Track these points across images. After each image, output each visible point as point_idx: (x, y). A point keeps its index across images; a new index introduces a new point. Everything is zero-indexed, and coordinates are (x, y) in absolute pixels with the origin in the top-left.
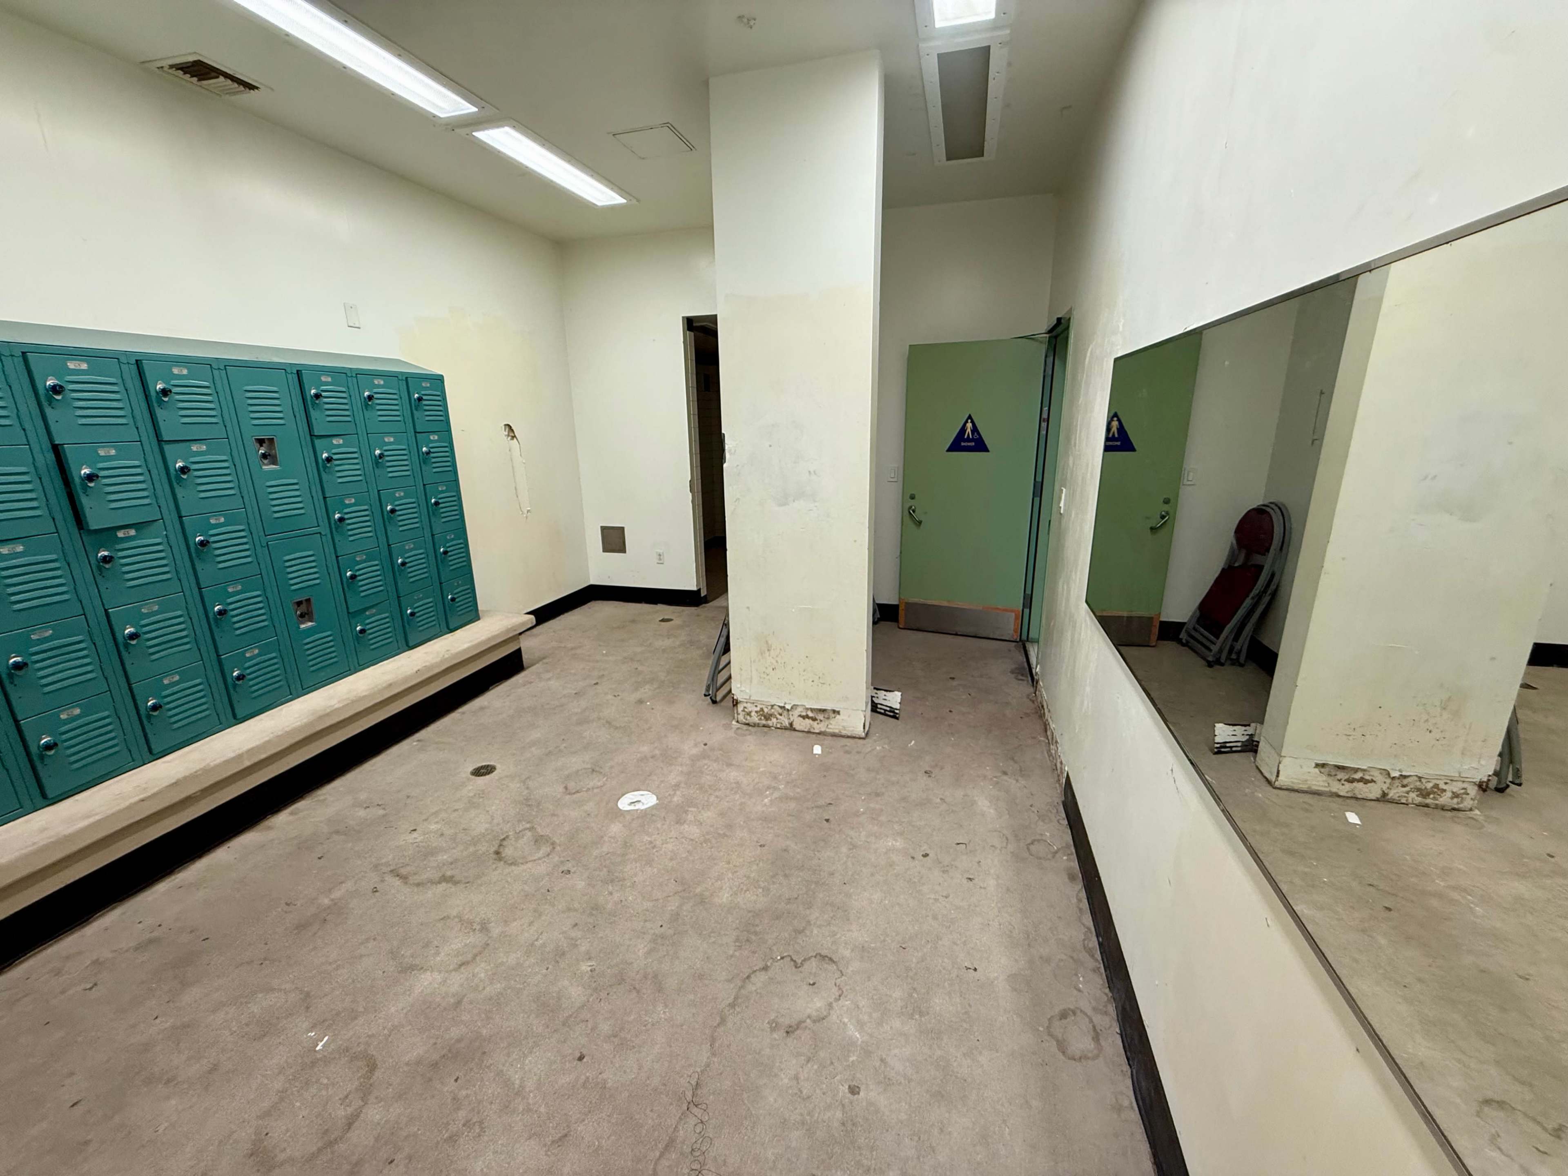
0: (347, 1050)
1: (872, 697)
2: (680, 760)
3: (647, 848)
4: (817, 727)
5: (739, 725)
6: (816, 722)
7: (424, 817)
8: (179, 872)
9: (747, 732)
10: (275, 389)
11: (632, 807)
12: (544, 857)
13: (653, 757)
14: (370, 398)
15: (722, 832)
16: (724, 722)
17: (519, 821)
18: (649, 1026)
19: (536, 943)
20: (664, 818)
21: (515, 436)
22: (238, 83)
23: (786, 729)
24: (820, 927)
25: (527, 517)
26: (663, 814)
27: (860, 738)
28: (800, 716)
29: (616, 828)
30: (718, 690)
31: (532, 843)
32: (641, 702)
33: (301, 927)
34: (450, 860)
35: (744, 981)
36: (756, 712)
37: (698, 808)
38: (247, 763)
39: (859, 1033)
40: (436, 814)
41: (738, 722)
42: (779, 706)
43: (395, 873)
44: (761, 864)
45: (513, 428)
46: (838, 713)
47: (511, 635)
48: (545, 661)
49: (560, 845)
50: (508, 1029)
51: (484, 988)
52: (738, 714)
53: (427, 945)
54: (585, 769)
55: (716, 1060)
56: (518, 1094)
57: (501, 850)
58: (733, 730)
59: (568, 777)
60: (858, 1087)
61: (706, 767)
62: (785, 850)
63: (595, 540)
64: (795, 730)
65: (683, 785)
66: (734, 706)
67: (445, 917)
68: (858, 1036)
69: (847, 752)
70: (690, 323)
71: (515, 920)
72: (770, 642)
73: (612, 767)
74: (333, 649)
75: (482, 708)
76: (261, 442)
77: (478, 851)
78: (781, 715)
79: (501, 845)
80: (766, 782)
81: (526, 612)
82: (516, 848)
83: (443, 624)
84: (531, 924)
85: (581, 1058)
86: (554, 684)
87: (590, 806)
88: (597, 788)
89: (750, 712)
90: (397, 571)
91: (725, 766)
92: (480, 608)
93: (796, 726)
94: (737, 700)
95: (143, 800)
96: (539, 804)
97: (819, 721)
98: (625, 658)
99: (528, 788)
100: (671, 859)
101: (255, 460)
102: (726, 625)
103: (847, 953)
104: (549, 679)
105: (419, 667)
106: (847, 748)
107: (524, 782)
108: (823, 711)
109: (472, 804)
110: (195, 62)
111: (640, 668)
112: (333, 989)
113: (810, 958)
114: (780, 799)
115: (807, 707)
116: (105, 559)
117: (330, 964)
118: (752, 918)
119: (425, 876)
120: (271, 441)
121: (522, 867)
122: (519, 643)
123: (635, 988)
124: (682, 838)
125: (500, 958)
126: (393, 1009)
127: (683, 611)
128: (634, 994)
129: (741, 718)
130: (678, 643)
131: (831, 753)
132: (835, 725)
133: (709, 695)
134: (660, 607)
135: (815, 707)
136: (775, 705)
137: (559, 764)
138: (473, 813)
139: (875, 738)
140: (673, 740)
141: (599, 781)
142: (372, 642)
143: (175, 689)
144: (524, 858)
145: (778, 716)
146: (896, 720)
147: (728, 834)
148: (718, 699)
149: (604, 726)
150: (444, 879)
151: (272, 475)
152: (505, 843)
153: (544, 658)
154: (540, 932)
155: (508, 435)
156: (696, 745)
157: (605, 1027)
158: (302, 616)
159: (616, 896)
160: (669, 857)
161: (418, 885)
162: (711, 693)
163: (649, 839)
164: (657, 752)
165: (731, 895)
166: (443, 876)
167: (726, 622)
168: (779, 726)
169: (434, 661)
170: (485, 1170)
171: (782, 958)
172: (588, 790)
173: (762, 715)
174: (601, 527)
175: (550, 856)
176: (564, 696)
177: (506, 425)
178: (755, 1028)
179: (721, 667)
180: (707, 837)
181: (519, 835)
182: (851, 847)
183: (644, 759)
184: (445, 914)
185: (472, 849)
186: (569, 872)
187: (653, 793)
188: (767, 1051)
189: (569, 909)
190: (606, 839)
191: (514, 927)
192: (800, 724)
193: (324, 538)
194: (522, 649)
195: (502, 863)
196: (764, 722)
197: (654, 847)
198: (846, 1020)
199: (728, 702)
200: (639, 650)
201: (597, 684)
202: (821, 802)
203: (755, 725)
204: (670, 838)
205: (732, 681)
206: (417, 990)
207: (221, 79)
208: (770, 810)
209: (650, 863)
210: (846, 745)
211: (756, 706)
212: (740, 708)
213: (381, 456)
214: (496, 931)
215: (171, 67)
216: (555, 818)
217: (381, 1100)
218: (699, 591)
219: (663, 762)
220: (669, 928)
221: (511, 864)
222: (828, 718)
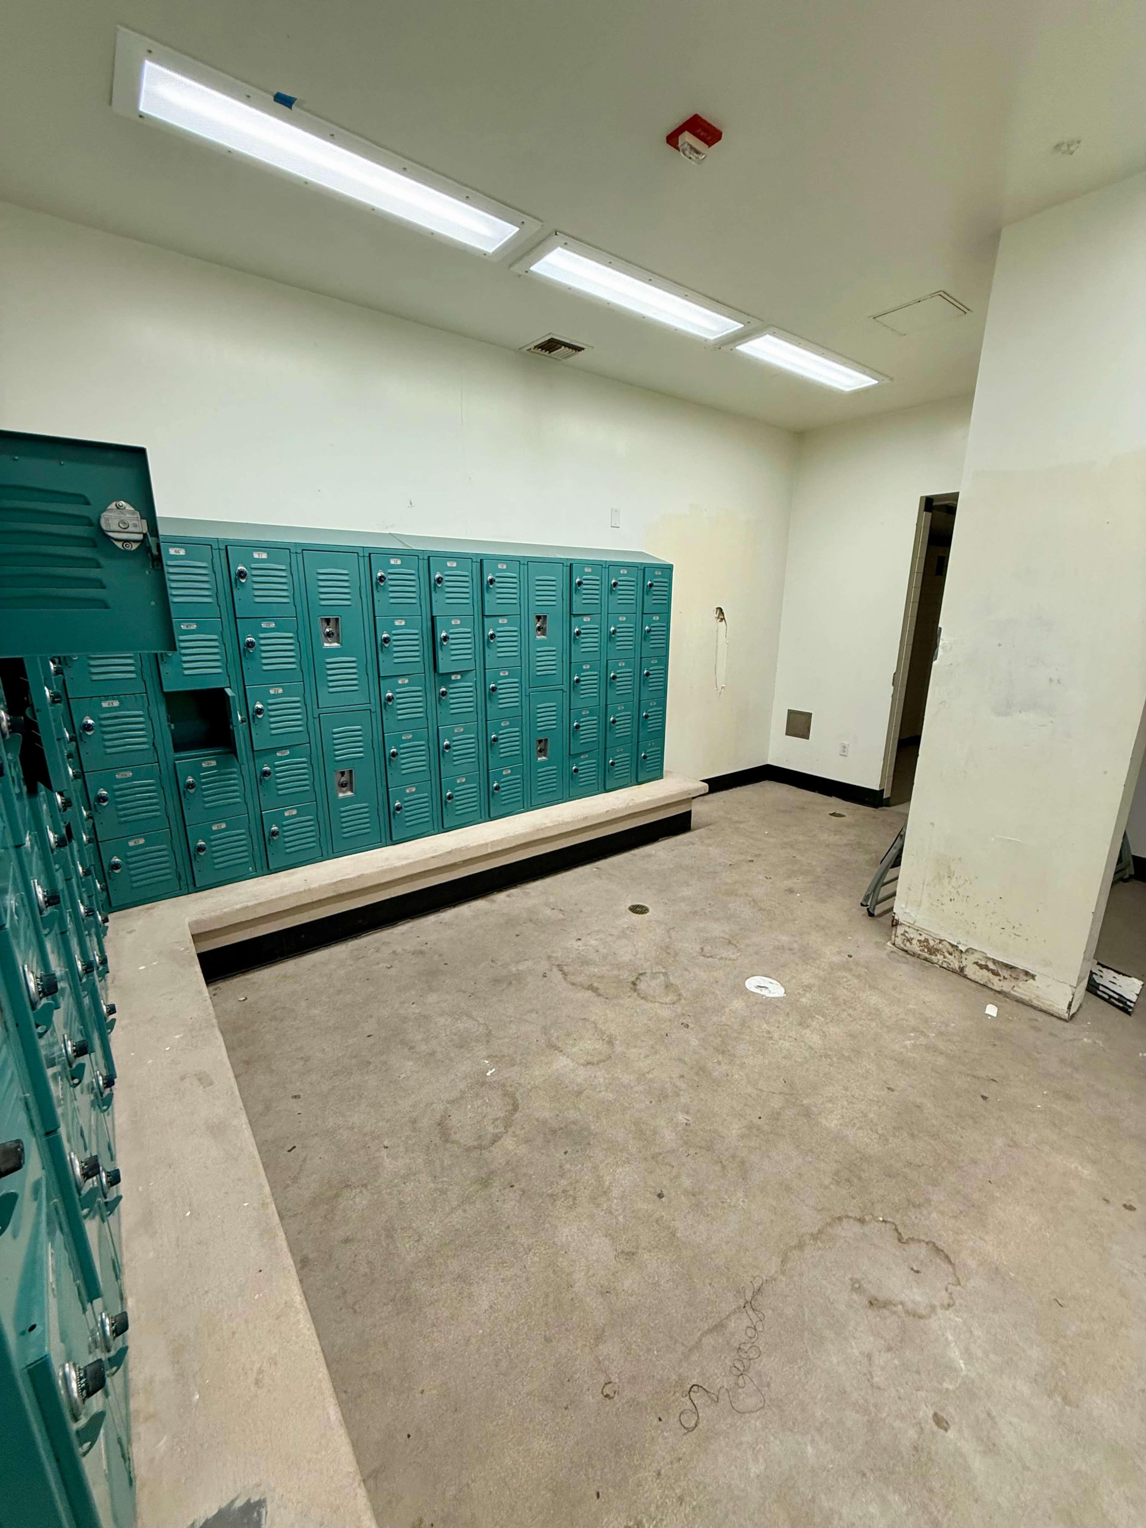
0: (504, 1085)
1: (1092, 973)
2: (818, 962)
3: (764, 1036)
4: (997, 984)
5: (895, 949)
6: (998, 977)
7: (589, 932)
8: (442, 912)
9: (904, 960)
10: (553, 578)
11: (758, 991)
12: (670, 1004)
13: (790, 949)
14: (615, 585)
15: (847, 1054)
16: (878, 939)
17: (657, 964)
18: (726, 1205)
19: (647, 1075)
20: (788, 1014)
21: (724, 619)
22: (572, 349)
23: (954, 971)
24: (942, 1213)
25: (720, 693)
26: (788, 1010)
27: (1060, 1018)
28: (976, 963)
29: (738, 1004)
30: (878, 903)
31: (663, 987)
32: (791, 891)
33: (497, 981)
34: (599, 974)
35: (833, 1220)
36: (919, 941)
37: (826, 1018)
38: (490, 851)
39: (965, 1364)
40: (598, 932)
41: (894, 944)
42: (950, 944)
43: (560, 967)
44: (884, 1108)
45: (724, 611)
46: (1033, 977)
47: (685, 797)
48: (711, 827)
49: (685, 999)
50: (610, 1136)
51: (600, 1092)
52: (896, 936)
53: (568, 1035)
54: (723, 938)
55: (784, 1279)
56: (605, 1193)
57: (638, 982)
58: (885, 952)
59: (707, 940)
60: (947, 1422)
61: (844, 980)
62: (919, 1107)
63: (780, 722)
64: (965, 977)
65: (815, 989)
66: (893, 926)
67: (585, 1019)
68: (962, 1365)
69: (1037, 1029)
70: (929, 504)
71: (635, 1047)
72: (952, 869)
73: (748, 945)
74: (555, 780)
75: (649, 856)
76: (539, 618)
77: (620, 975)
78: (951, 954)
79: (637, 978)
80: (913, 1021)
81: (702, 779)
82: (649, 986)
83: (634, 776)
84: (647, 1056)
85: (660, 1196)
86: (714, 851)
87: (719, 974)
88: (730, 960)
89: (912, 939)
90: (608, 727)
91: (867, 986)
92: (665, 768)
93: (967, 971)
94: (897, 921)
95: (433, 857)
96: (676, 954)
97: (1002, 978)
98: (786, 844)
99: (670, 937)
100: (785, 1057)
101: (533, 630)
102: (901, 836)
103: (972, 1263)
104: (710, 845)
105: (609, 809)
106: (1036, 1024)
107: (668, 931)
108: (1012, 968)
109: (623, 935)
110: (549, 340)
111: (798, 857)
112: (505, 1037)
113: (919, 1241)
114: (927, 1048)
115: (989, 956)
116: (444, 694)
117: (507, 1017)
118: (859, 1160)
119: (578, 979)
120: (545, 617)
121: (651, 1005)
122: (691, 806)
123: (721, 1162)
124: (802, 1041)
125: (616, 1073)
126: (537, 1073)
127: (859, 809)
128: (718, 1168)
129: (899, 941)
130: (845, 842)
131: (1011, 1021)
132: (1023, 989)
133: (867, 906)
134: (833, 800)
135: (1001, 960)
136: (945, 940)
137: (701, 925)
138: (623, 942)
139: (1084, 1026)
140: (815, 939)
141: (733, 954)
142: (581, 780)
143: (462, 787)
144: (654, 997)
145: (947, 954)
146: (1128, 1016)
147: (854, 1059)
148: (876, 912)
149: (750, 904)
150: (591, 988)
151: (542, 643)
152: (641, 978)
153: (710, 824)
154: (652, 1067)
155: (718, 618)
156: (839, 953)
157: (687, 1182)
158: (540, 751)
159: (724, 1068)
160: (783, 1055)
161: (573, 984)
162: (869, 904)
163: (767, 1028)
164: (795, 946)
165: (841, 1125)
166: (591, 985)
167: (901, 833)
168: (945, 965)
169: (621, 806)
170: (569, 1238)
171: (883, 1221)
172: (721, 958)
173: (926, 947)
174: (789, 710)
175: (675, 1006)
176: (720, 864)
177: (717, 608)
178: (834, 1275)
179: (885, 881)
180: (829, 1053)
181: (654, 976)
182: (1011, 1143)
183: (781, 948)
184: (586, 1016)
185: (616, 972)
186: (687, 1026)
187: (782, 985)
188: (842, 1308)
189: (680, 1060)
190: (727, 1010)
191: (633, 1052)
192: (971, 971)
193: (564, 694)
194: (692, 812)
195: (636, 994)
196: (927, 955)
197: (771, 1038)
198: (950, 1338)
199: (886, 920)
200: (801, 838)
201: (752, 861)
202: (982, 1073)
203: (914, 955)
204: (789, 1037)
205: (896, 898)
206: (555, 1066)
207: (563, 348)
208: (909, 1054)
209: (763, 1051)
210: (1037, 1020)
211: (921, 935)
212: (900, 930)
213: (614, 632)
214: (619, 1048)
215: (535, 347)
216: (687, 973)
217: (516, 1136)
218: (882, 791)
219: (800, 958)
220: (767, 1124)
221: (643, 998)
222: (1016, 979)
